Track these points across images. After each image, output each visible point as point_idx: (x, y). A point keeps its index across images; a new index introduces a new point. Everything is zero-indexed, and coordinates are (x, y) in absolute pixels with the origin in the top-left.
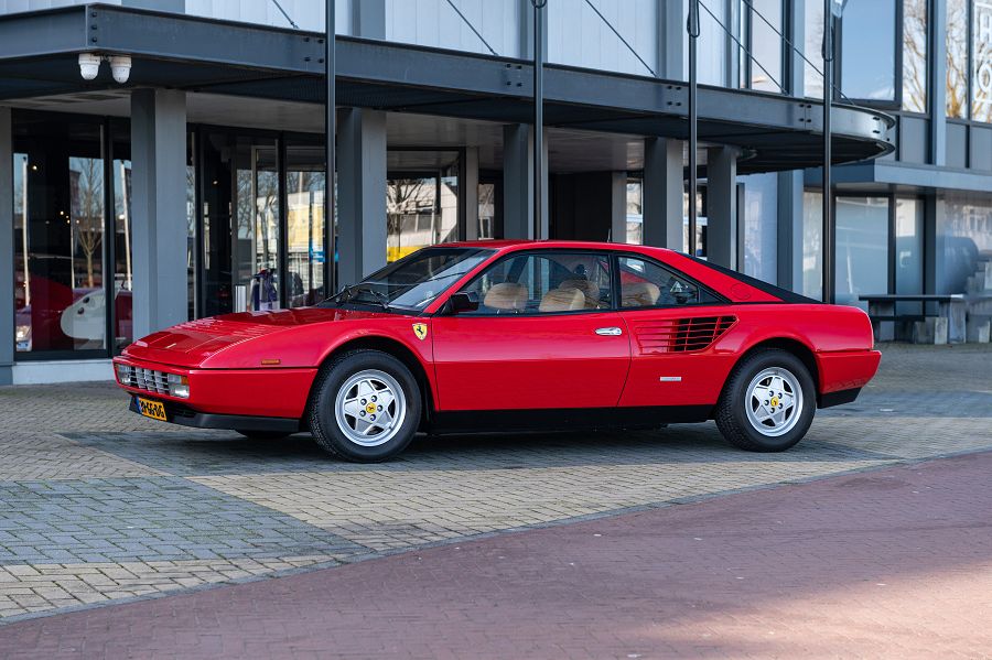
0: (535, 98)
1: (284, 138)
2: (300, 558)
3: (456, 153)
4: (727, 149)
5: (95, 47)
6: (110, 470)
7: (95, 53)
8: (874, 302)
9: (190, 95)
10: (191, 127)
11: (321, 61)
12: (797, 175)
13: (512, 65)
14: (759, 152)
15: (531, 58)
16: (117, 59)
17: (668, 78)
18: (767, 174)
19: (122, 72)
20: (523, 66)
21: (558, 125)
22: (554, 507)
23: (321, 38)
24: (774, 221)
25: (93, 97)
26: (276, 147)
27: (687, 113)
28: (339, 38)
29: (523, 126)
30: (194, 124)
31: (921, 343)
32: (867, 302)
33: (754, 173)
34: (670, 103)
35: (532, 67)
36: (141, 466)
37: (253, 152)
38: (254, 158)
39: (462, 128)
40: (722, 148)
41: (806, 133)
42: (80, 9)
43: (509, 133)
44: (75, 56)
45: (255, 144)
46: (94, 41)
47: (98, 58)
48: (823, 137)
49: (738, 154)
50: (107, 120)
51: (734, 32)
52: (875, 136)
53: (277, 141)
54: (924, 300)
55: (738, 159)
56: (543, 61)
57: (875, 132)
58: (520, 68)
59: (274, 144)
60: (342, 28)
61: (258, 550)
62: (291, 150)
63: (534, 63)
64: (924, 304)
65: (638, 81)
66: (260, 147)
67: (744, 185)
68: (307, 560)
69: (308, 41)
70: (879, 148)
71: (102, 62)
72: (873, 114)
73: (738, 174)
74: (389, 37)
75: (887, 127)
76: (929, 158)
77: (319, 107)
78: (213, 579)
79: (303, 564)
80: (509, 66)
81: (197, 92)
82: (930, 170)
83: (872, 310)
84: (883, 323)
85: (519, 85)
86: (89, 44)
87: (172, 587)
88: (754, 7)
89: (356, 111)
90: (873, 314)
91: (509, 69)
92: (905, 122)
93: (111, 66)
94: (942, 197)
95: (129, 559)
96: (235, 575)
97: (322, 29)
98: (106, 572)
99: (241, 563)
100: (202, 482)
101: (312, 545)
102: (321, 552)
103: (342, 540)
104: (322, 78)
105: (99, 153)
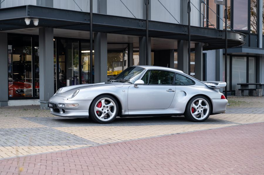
0: (146, 30)
1: (81, 41)
3: (127, 45)
4: (200, 43)
5: (29, 16)
7: (29, 18)
8: (242, 85)
11: (89, 20)
12: (221, 51)
14: (209, 44)
16: (35, 19)
17: (184, 24)
18: (212, 50)
19: (36, 23)
20: (143, 21)
21: (153, 37)
23: (89, 14)
25: (29, 30)
26: (78, 43)
27: (188, 34)
28: (94, 14)
29: (144, 37)
30: (56, 37)
31: (255, 96)
32: (240, 85)
34: (183, 31)
36: (41, 125)
37: (72, 44)
38: (73, 46)
39: (129, 38)
40: (199, 43)
41: (221, 39)
42: (25, 7)
43: (140, 39)
44: (24, 19)
47: (30, 19)
48: (225, 40)
52: (240, 40)
54: (257, 85)
56: (149, 20)
57: (240, 38)
58: (142, 21)
60: (95, 11)
61: (69, 144)
62: (82, 44)
63: (146, 20)
64: (256, 86)
65: (175, 25)
66: (74, 43)
67: (206, 53)
68: (81, 146)
69: (85, 15)
70: (241, 43)
71: (31, 20)
72: (239, 34)
73: (203, 50)
74: (108, 14)
75: (244, 37)
76: (258, 46)
77: (89, 32)
78: (57, 150)
79: (80, 147)
80: (139, 21)
81: (56, 28)
82: (257, 49)
83: (242, 87)
84: (244, 91)
85: (142, 26)
86: (27, 16)
87: (46, 152)
88: (209, 7)
89: (99, 33)
90: (242, 88)
91: (139, 22)
92: (251, 37)
93: (33, 21)
94: (262, 57)
95: (36, 145)
96: (63, 149)
97: (89, 12)
98: (30, 148)
99: (64, 146)
100: (56, 129)
101: (83, 142)
102: (85, 144)
103: (91, 141)
104: (89, 25)
105: (31, 45)
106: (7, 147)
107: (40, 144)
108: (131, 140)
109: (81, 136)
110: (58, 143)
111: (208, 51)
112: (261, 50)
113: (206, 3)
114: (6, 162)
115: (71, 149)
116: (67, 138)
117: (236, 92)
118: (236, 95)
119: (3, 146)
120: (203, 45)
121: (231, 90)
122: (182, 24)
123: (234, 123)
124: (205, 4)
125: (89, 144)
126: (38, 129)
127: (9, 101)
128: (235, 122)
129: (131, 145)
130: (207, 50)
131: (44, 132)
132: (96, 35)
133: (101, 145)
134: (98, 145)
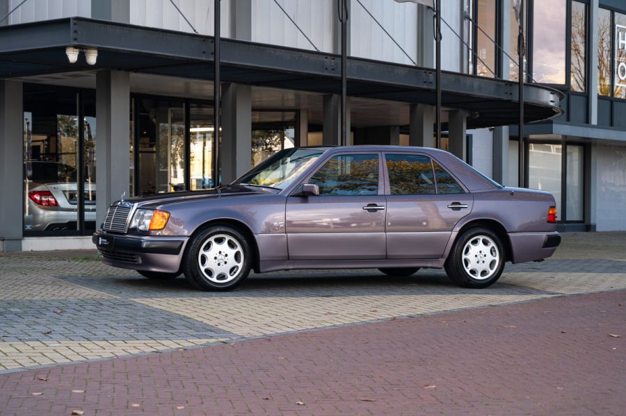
0: (342, 78)
1: (188, 102)
2: (198, 340)
3: (294, 113)
4: (460, 110)
5: (76, 43)
7: (76, 47)
9: (133, 75)
10: (133, 95)
11: (212, 54)
12: (505, 130)
13: (329, 57)
14: (480, 114)
15: (340, 53)
16: (89, 51)
17: (425, 66)
19: (92, 59)
20: (335, 58)
21: (356, 95)
22: (351, 316)
23: (211, 39)
26: (184, 109)
27: (435, 88)
28: (223, 40)
29: (335, 96)
30: (134, 94)
33: (478, 128)
34: (425, 82)
35: (340, 59)
36: (103, 293)
37: (169, 112)
38: (170, 117)
39: (298, 97)
40: (457, 111)
41: (509, 101)
42: (66, 21)
43: (326, 100)
44: (63, 49)
45: (171, 106)
46: (75, 39)
47: (78, 50)
48: (518, 104)
49: (467, 115)
50: (82, 91)
51: (465, 40)
52: (552, 104)
53: (184, 105)
55: (467, 118)
56: (347, 55)
57: (552, 101)
58: (333, 59)
59: (182, 107)
60: (225, 33)
61: (174, 336)
62: (194, 110)
63: (342, 56)
65: (406, 68)
66: (173, 108)
67: (472, 135)
68: (204, 341)
69: (204, 41)
70: (554, 112)
71: (80, 53)
72: (550, 90)
73: (467, 128)
74: (253, 40)
75: (560, 99)
76: (587, 120)
77: (212, 83)
78: (148, 350)
79: (201, 343)
80: (326, 58)
81: (136, 72)
82: (587, 127)
85: (333, 69)
86: (73, 41)
87: (124, 353)
88: (479, 25)
89: (233, 85)
91: (326, 60)
92: (573, 98)
93: (86, 55)
94: (596, 145)
95: (98, 340)
96: (161, 348)
97: (212, 34)
98: (86, 346)
99: (164, 342)
100: (140, 302)
101: (206, 333)
102: (212, 337)
103: (224, 332)
104: (212, 64)
105: (76, 112)
106: (31, 343)
107: (107, 336)
108: (317, 328)
109: (200, 319)
110: (149, 334)
112: (596, 130)
113: (471, 18)
114: (33, 378)
115: (180, 349)
116: (169, 324)
119: (20, 340)
122: (420, 66)
123: (546, 292)
124: (470, 20)
125: (222, 337)
126: (99, 304)
127: (25, 238)
128: (547, 290)
129: (318, 341)
131: (113, 310)
132: (225, 89)
133: (250, 340)
134: (242, 340)
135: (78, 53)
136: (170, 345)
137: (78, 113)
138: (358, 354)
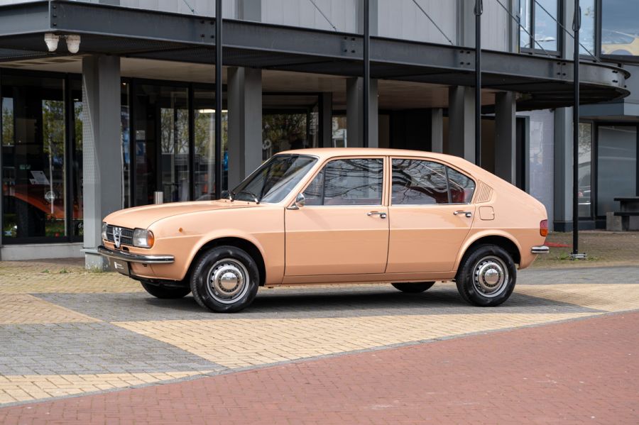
0: (364, 60)
1: (192, 86)
2: (178, 373)
3: (316, 97)
4: (509, 94)
5: (55, 30)
6: (61, 318)
7: (55, 33)
8: (625, 202)
11: (212, 37)
12: (568, 111)
13: (349, 38)
14: (533, 95)
15: (361, 33)
16: (71, 36)
17: (466, 46)
18: (544, 110)
19: (74, 46)
20: (356, 39)
21: (385, 78)
22: (355, 342)
23: (212, 20)
24: (551, 144)
25: (57, 61)
26: (187, 93)
27: (474, 69)
28: (225, 21)
29: (360, 80)
32: (619, 202)
33: (534, 109)
34: (462, 63)
35: (362, 39)
36: (83, 315)
40: (506, 93)
41: (563, 83)
42: (45, 4)
43: (350, 84)
44: (42, 35)
45: (173, 91)
46: (54, 25)
47: (58, 37)
48: (573, 86)
50: (67, 76)
52: (615, 85)
53: (187, 89)
55: (517, 100)
56: (370, 35)
57: (614, 81)
58: (354, 39)
59: (185, 91)
60: (228, 13)
61: (152, 368)
62: (197, 94)
63: (363, 36)
65: (439, 48)
66: (177, 93)
67: (528, 117)
68: (183, 374)
69: (203, 23)
70: (618, 93)
71: (60, 40)
72: (611, 70)
75: (625, 79)
77: (214, 66)
78: (120, 385)
79: (179, 377)
80: (346, 38)
81: (127, 57)
83: (623, 208)
84: (631, 217)
85: (353, 52)
86: (51, 27)
87: (94, 389)
89: (241, 70)
90: (623, 211)
91: (345, 40)
93: (67, 42)
95: (67, 373)
96: (135, 383)
97: (213, 15)
98: (52, 380)
99: (140, 375)
100: (122, 326)
101: (188, 365)
102: (193, 369)
103: (209, 362)
104: (213, 49)
105: (62, 97)
107: (77, 369)
108: (314, 357)
109: (185, 348)
110: (126, 366)
111: (533, 111)
115: (157, 383)
116: (150, 352)
117: (608, 221)
118: (608, 228)
120: (517, 97)
121: (596, 213)
122: (460, 45)
125: (204, 369)
126: (75, 327)
127: (5, 246)
129: (311, 373)
130: (530, 110)
131: (90, 336)
132: (232, 74)
133: (235, 372)
134: (227, 372)
135: (58, 40)
136: (145, 379)
137: (64, 98)
138: (350, 388)
